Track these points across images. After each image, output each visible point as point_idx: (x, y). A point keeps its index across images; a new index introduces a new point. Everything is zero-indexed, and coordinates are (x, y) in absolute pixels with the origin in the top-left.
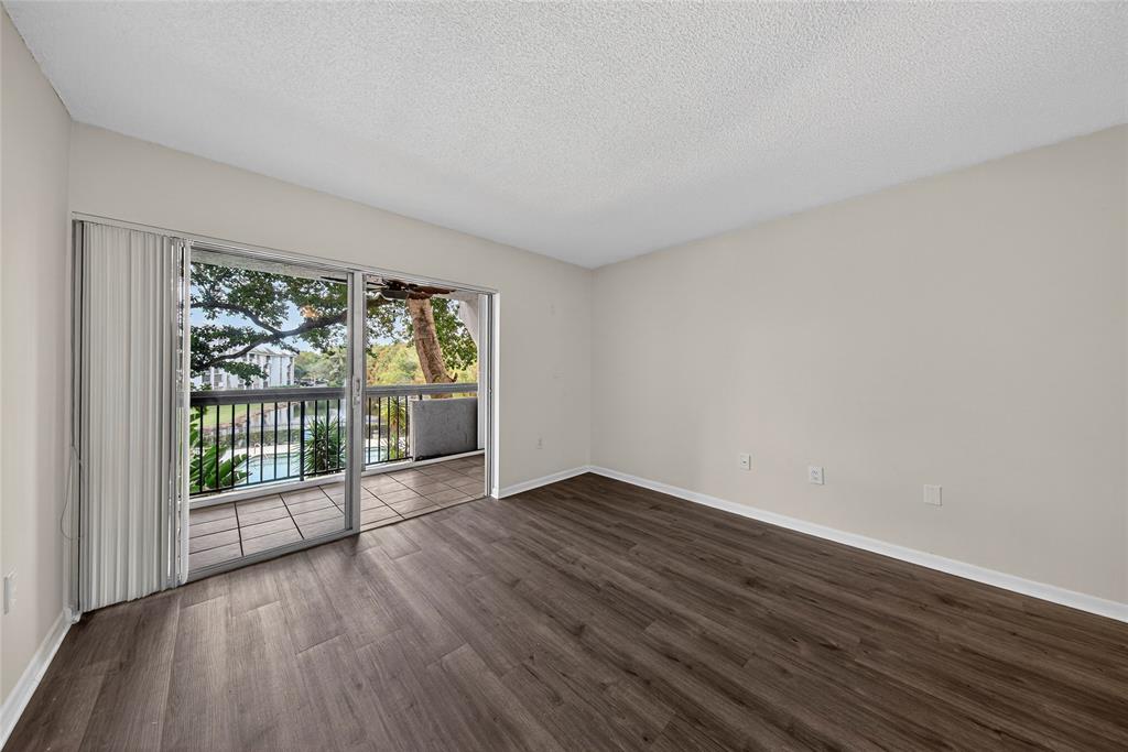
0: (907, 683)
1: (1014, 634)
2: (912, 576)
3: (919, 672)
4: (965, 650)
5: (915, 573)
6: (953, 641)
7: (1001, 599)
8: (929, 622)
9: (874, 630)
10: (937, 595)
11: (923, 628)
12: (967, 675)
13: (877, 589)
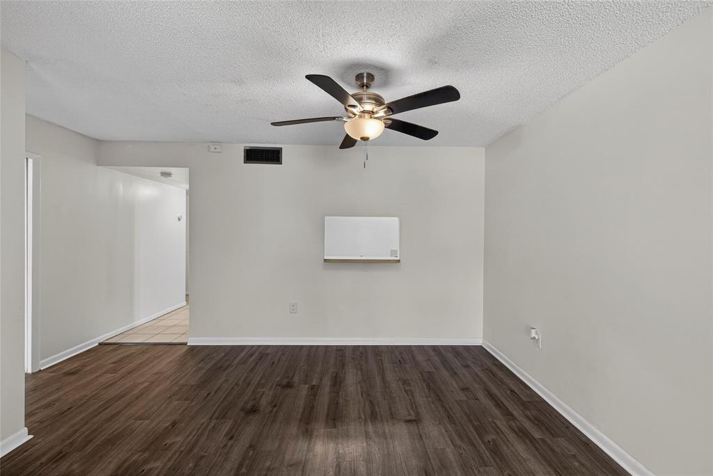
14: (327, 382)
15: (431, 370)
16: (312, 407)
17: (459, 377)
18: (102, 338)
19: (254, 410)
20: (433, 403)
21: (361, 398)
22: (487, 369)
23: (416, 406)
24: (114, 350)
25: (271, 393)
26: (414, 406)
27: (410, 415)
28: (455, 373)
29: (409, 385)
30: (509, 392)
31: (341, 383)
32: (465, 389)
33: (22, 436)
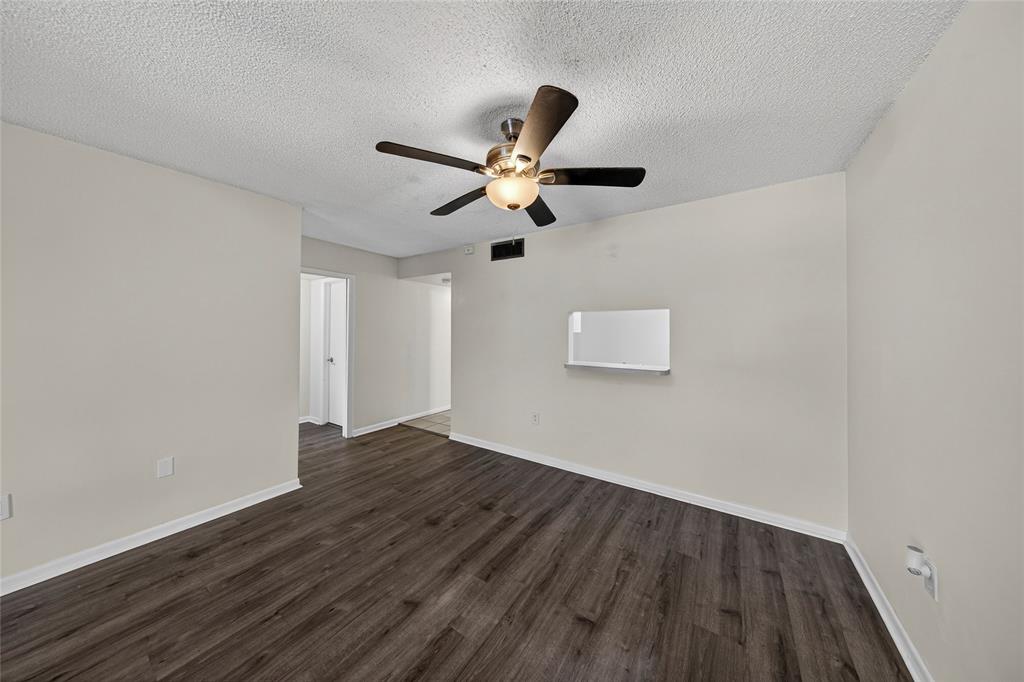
0: (210, 647)
1: (245, 544)
2: (153, 557)
3: (214, 628)
4: (230, 580)
5: (153, 552)
6: (218, 581)
7: (223, 526)
8: (194, 582)
9: (155, 634)
10: (184, 556)
11: (192, 592)
12: (240, 597)
13: (128, 595)
14: (529, 518)
15: (690, 554)
16: (487, 543)
17: (738, 586)
18: (402, 420)
19: (433, 523)
20: (646, 610)
21: (549, 555)
22: (818, 595)
23: (614, 602)
24: (405, 431)
25: (466, 510)
26: (611, 600)
27: (593, 610)
28: (736, 576)
29: (632, 564)
30: (838, 665)
31: (543, 525)
32: (732, 614)
33: (294, 484)
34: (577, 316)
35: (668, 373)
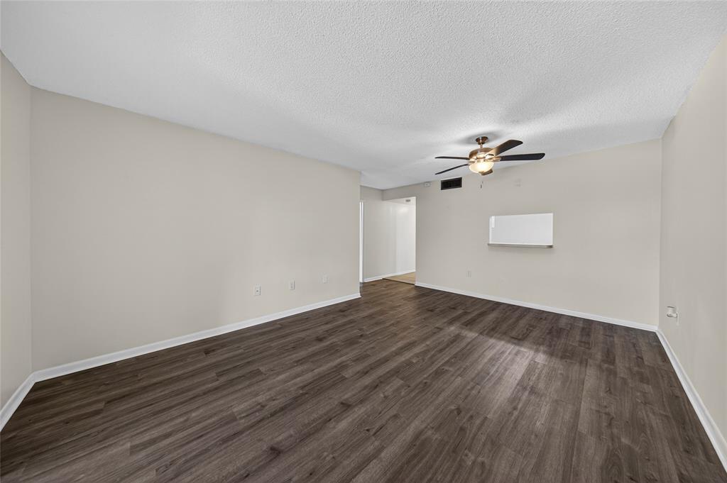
18: (384, 277)
25: (443, 308)
34: (493, 218)
35: (551, 247)
